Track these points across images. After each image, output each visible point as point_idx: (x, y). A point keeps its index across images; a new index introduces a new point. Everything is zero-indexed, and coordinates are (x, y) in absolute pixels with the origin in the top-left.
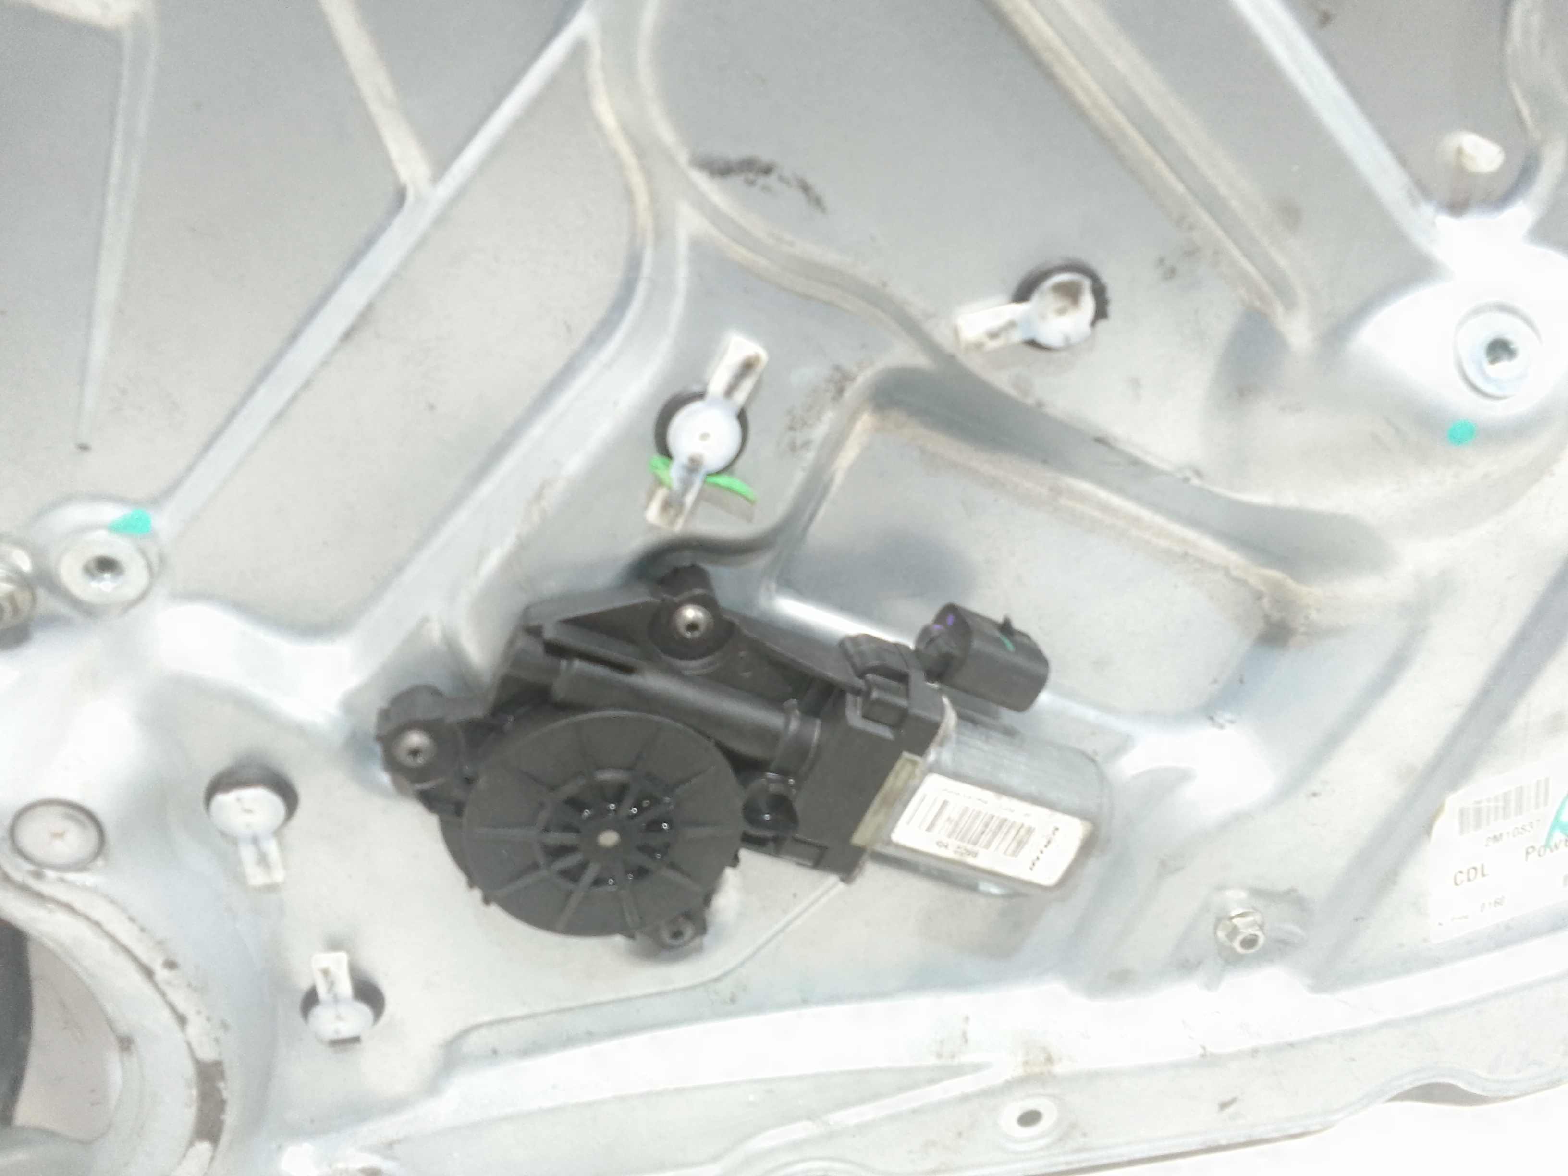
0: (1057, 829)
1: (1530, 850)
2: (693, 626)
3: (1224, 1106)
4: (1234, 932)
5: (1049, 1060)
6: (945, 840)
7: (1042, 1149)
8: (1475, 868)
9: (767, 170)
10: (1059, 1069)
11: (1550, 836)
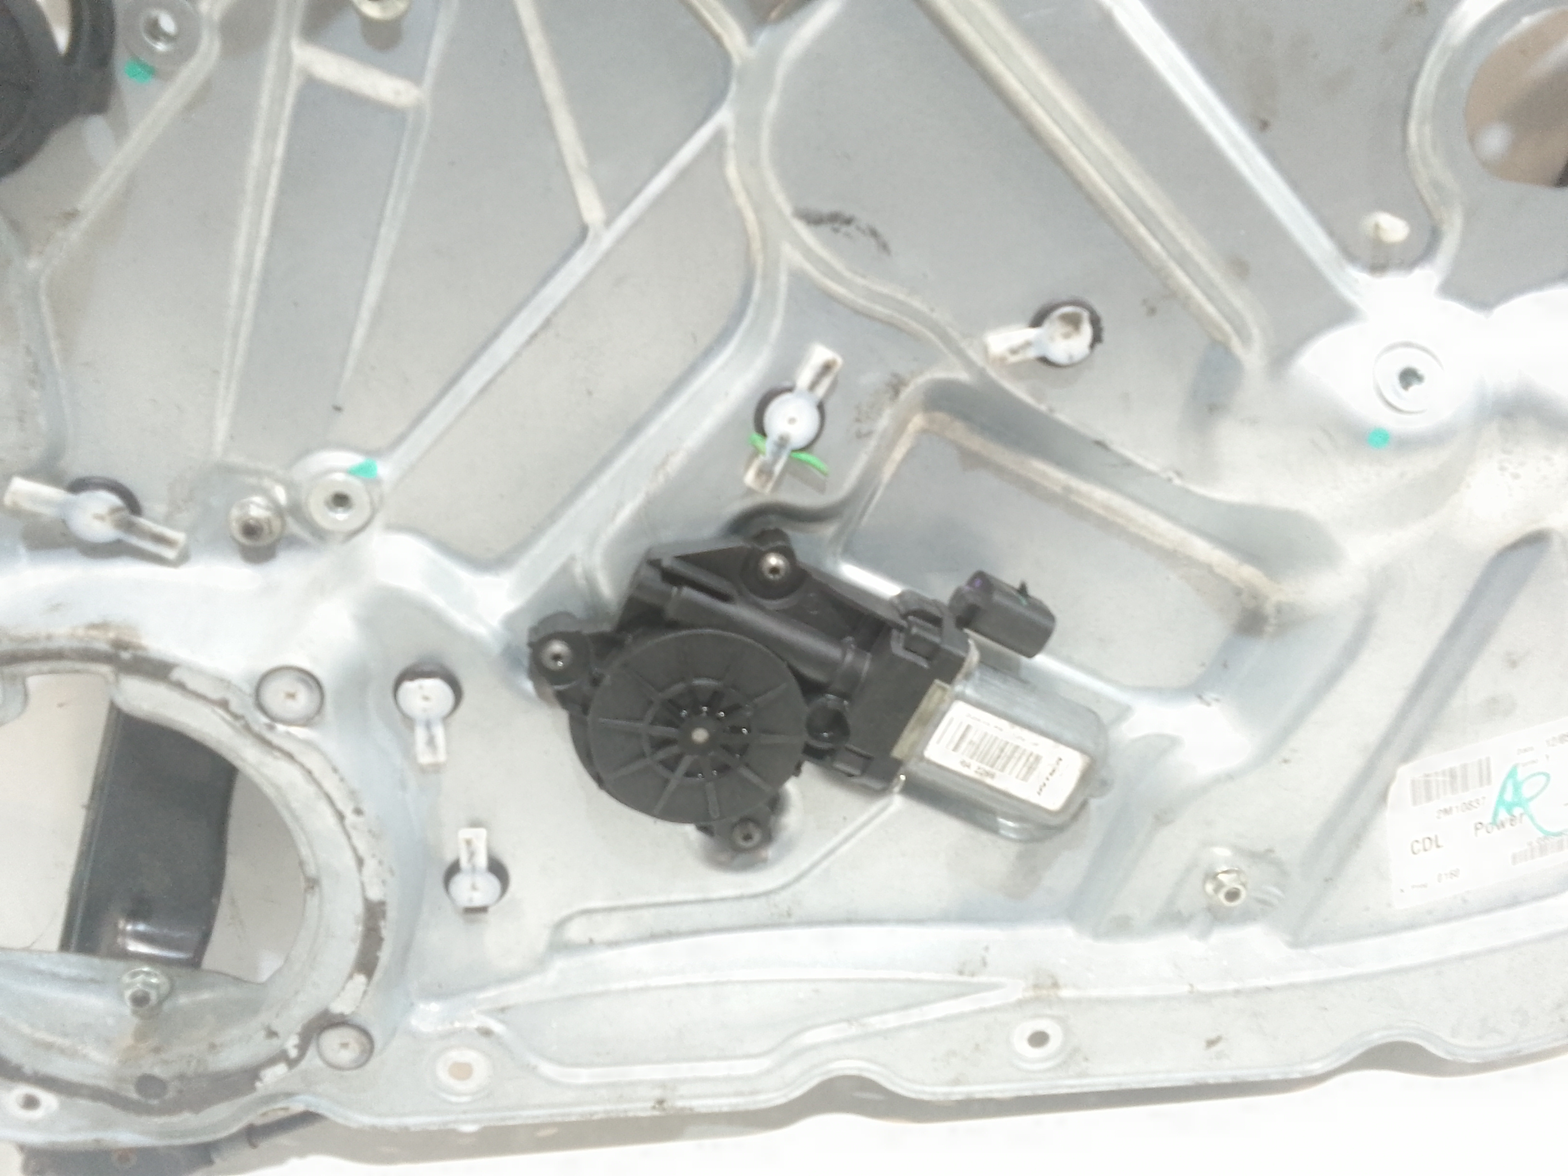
0: (1060, 759)
1: (1479, 826)
2: (775, 570)
3: (1211, 1043)
4: (1219, 886)
5: (1055, 985)
6: (968, 760)
7: (1049, 1070)
8: (1429, 838)
9: (848, 221)
10: (1065, 993)
11: (1495, 815)
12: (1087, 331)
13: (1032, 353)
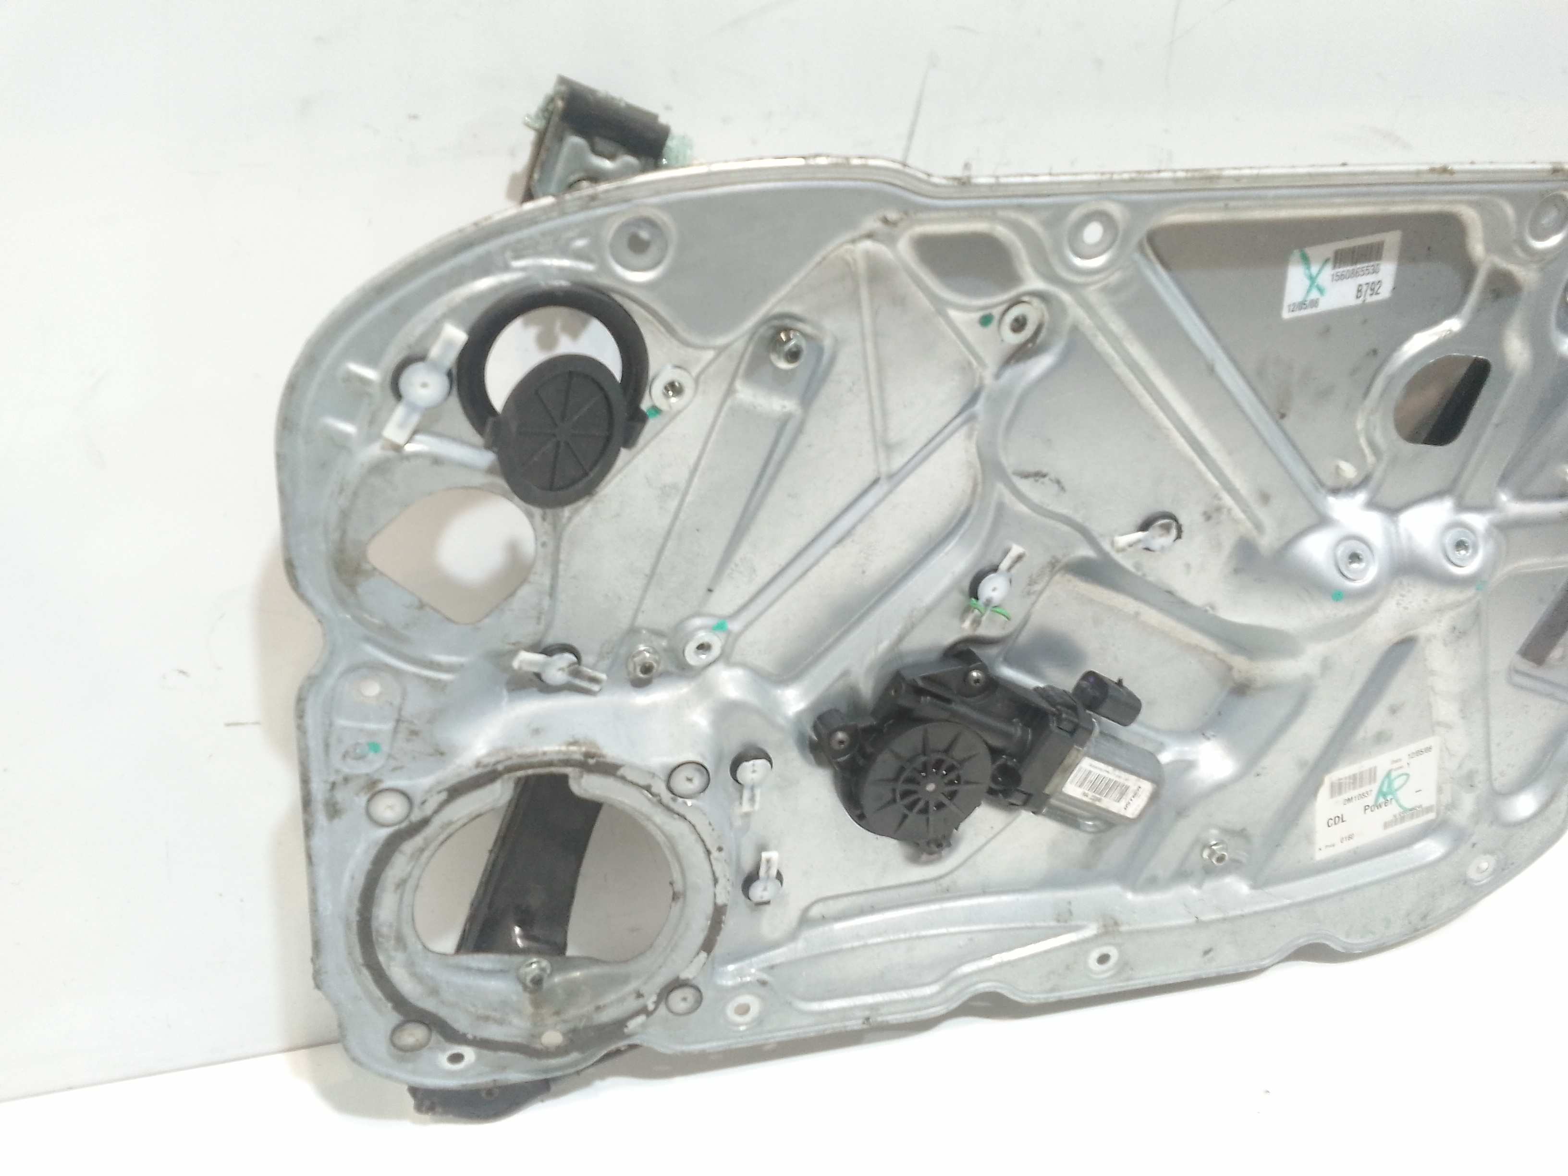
0: (1140, 787)
1: (1367, 807)
2: (977, 681)
3: (1206, 953)
4: (1213, 853)
5: (1116, 924)
6: (1086, 792)
7: (1108, 978)
8: (1338, 817)
9: (1044, 476)
10: (1122, 928)
11: (1377, 799)
12: (1174, 532)
13: (1141, 546)
